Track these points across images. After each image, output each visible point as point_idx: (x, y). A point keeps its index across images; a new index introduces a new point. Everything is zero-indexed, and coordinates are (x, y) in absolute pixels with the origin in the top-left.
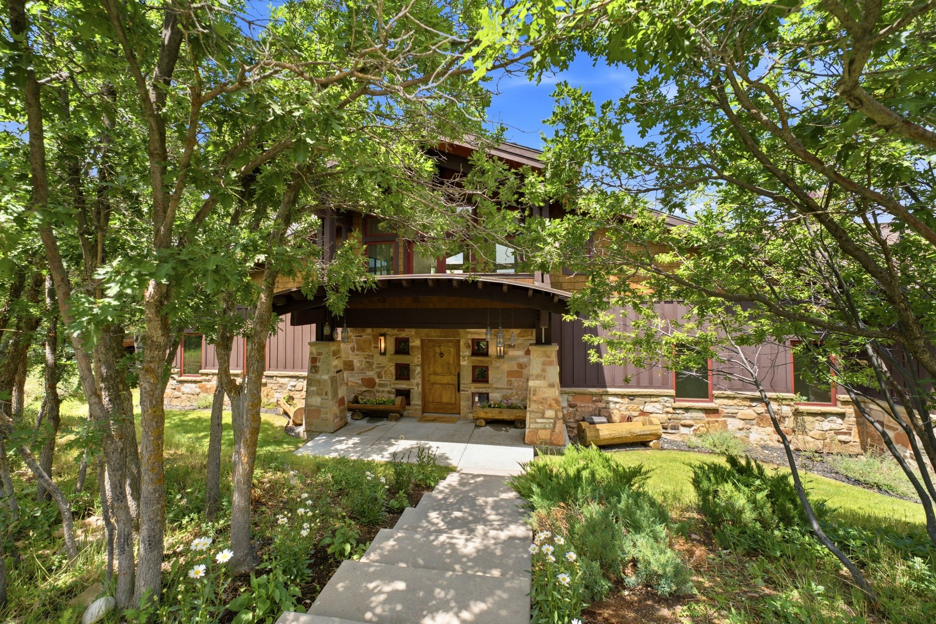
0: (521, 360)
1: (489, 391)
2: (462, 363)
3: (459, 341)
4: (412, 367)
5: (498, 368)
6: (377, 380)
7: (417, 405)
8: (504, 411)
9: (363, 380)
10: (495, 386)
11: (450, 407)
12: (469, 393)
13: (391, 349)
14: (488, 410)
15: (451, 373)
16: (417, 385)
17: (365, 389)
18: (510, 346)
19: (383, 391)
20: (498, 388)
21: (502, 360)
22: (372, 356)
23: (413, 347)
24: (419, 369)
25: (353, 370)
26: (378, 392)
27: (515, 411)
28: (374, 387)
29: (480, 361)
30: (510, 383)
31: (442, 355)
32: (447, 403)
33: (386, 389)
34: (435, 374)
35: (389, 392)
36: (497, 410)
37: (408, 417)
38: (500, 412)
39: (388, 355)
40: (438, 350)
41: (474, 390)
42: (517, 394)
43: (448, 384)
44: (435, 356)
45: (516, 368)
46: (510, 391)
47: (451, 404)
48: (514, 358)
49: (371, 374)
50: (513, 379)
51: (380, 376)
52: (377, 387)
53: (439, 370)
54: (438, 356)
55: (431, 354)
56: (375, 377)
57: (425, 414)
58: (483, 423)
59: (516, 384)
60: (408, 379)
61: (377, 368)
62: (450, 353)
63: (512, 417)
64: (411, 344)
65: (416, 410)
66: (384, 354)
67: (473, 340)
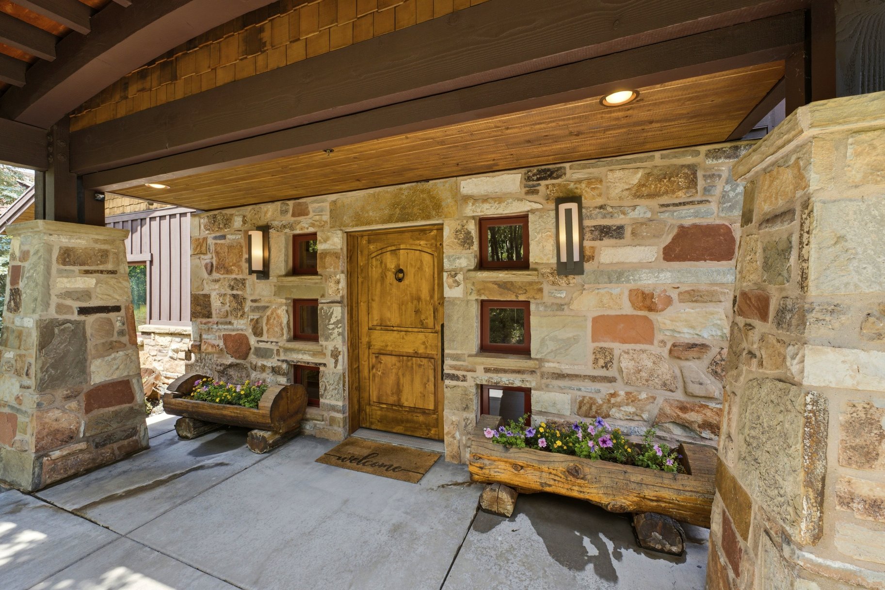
0: (647, 281)
1: (530, 381)
2: (448, 293)
3: (440, 228)
4: (322, 308)
5: (560, 307)
6: (253, 341)
7: (333, 408)
8: (591, 468)
9: (226, 338)
10: (550, 366)
11: (421, 418)
12: (470, 385)
13: (281, 261)
14: (523, 456)
15: (423, 326)
16: (335, 355)
17: (230, 360)
18: (605, 232)
19: (263, 368)
20: (560, 376)
21: (576, 280)
22: (243, 282)
23: (325, 254)
24: (338, 312)
25: (209, 315)
26: (255, 368)
27: (635, 475)
28: (245, 356)
29: (504, 286)
30: (605, 358)
31: (400, 274)
32: (413, 410)
33: (269, 363)
34: (385, 327)
35: (275, 371)
36: (560, 462)
37: (312, 437)
38: (574, 472)
39: (273, 279)
40: (391, 263)
41: (483, 378)
42: (631, 399)
43: (416, 355)
44: (383, 277)
45: (627, 309)
46: (605, 389)
47: (424, 412)
48: (617, 274)
49: (242, 325)
50: (617, 347)
51: (258, 332)
52: (252, 358)
53: (393, 318)
54: (390, 276)
55: (375, 272)
56: (249, 332)
57: (360, 434)
58: (507, 503)
59: (627, 364)
60: (315, 339)
61: (254, 310)
62: (420, 268)
63: (625, 501)
64: (320, 247)
65: (332, 421)
66: (264, 274)
67: (483, 223)
